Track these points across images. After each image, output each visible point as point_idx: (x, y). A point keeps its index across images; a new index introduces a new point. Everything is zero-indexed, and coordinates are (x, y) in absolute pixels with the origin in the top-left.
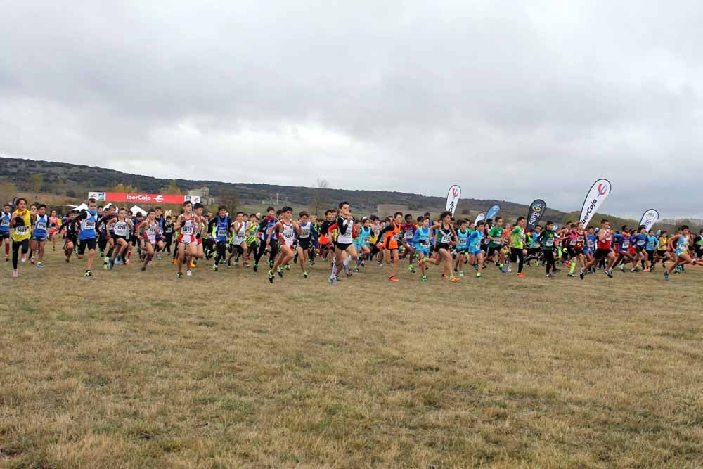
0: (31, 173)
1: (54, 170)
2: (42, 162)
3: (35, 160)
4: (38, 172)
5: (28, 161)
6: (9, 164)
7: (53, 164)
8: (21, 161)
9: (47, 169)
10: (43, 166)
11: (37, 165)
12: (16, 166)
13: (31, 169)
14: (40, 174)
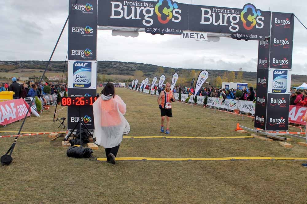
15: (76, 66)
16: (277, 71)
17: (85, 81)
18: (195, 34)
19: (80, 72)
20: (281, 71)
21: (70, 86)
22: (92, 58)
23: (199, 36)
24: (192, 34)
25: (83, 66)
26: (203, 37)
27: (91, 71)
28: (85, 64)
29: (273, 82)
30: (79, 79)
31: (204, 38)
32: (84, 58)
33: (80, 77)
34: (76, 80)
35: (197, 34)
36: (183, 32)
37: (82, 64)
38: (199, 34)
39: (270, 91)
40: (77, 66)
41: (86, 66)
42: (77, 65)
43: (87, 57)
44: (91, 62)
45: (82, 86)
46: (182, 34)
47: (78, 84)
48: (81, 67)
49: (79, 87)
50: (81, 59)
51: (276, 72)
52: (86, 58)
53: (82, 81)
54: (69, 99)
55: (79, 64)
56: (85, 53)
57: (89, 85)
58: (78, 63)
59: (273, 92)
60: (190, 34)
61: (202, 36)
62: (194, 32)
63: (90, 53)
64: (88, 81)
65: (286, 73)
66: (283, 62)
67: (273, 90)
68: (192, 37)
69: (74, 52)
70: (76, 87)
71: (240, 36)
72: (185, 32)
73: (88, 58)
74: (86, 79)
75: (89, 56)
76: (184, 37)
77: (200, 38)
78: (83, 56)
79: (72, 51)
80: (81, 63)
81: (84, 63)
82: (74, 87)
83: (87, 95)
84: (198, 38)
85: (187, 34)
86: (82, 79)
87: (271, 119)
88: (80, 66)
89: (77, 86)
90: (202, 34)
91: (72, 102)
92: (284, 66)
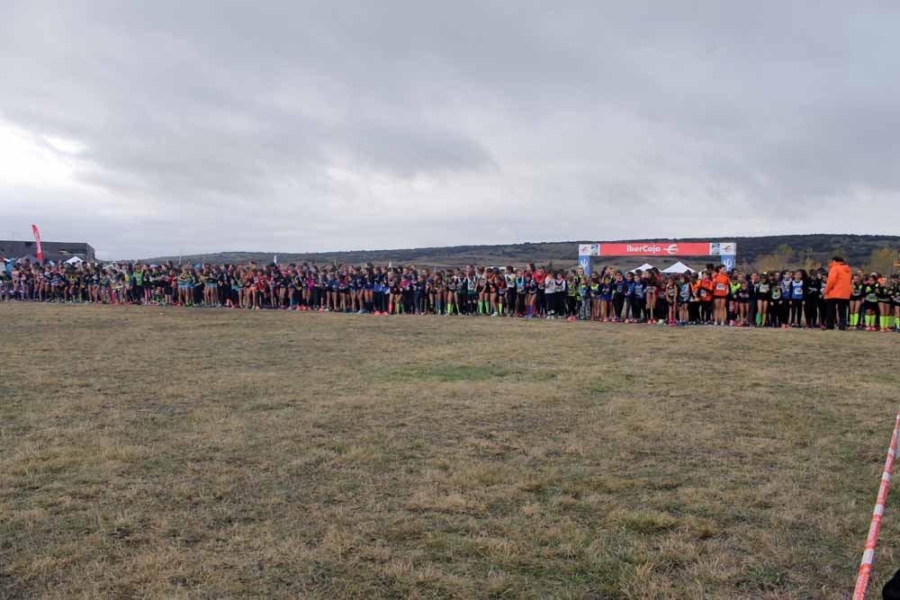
0: (854, 247)
1: (878, 243)
2: (867, 236)
3: (860, 234)
4: (861, 246)
5: (852, 236)
6: (833, 239)
7: (877, 238)
8: (845, 236)
9: (871, 243)
10: (867, 241)
11: (861, 239)
12: (838, 242)
13: (854, 243)
14: (862, 248)
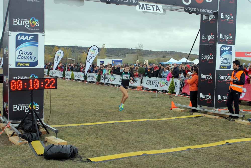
15: (18, 39)
16: (223, 46)
17: (30, 58)
18: (151, 5)
19: (24, 47)
20: (227, 47)
21: (12, 64)
22: (39, 30)
23: (155, 7)
24: (147, 6)
25: (28, 39)
26: (159, 9)
27: (38, 46)
28: (31, 37)
29: (220, 58)
30: (24, 55)
31: (160, 11)
32: (29, 29)
33: (24, 53)
34: (20, 57)
35: (153, 6)
36: (139, 3)
37: (27, 37)
38: (154, 6)
39: (218, 68)
40: (20, 39)
41: (31, 40)
42: (20, 37)
43: (33, 28)
44: (38, 35)
45: (27, 65)
46: (138, 5)
47: (21, 63)
48: (26, 41)
49: (23, 66)
50: (26, 30)
51: (223, 48)
52: (31, 29)
53: (27, 58)
54: (19, 82)
55: (23, 36)
56: (30, 22)
57: (36, 63)
58: (21, 35)
59: (220, 69)
60: (146, 5)
61: (157, 8)
62: (150, 4)
63: (36, 23)
64: (34, 59)
65: (231, 49)
66: (229, 38)
67: (220, 66)
68: (148, 8)
69: (16, 22)
70: (19, 66)
71: (192, 9)
72: (141, 3)
73: (35, 29)
74: (32, 56)
75: (36, 27)
76: (140, 9)
77: (156, 10)
78: (27, 26)
79: (14, 19)
80: (25, 35)
81: (29, 35)
82: (16, 66)
83: (33, 76)
84: (154, 10)
85: (143, 5)
86: (27, 56)
87: (219, 96)
88: (24, 39)
89: (21, 64)
90: (157, 6)
91: (23, 85)
92: (230, 41)
